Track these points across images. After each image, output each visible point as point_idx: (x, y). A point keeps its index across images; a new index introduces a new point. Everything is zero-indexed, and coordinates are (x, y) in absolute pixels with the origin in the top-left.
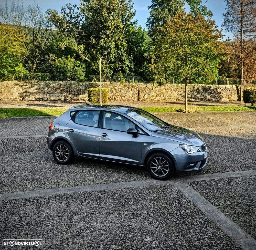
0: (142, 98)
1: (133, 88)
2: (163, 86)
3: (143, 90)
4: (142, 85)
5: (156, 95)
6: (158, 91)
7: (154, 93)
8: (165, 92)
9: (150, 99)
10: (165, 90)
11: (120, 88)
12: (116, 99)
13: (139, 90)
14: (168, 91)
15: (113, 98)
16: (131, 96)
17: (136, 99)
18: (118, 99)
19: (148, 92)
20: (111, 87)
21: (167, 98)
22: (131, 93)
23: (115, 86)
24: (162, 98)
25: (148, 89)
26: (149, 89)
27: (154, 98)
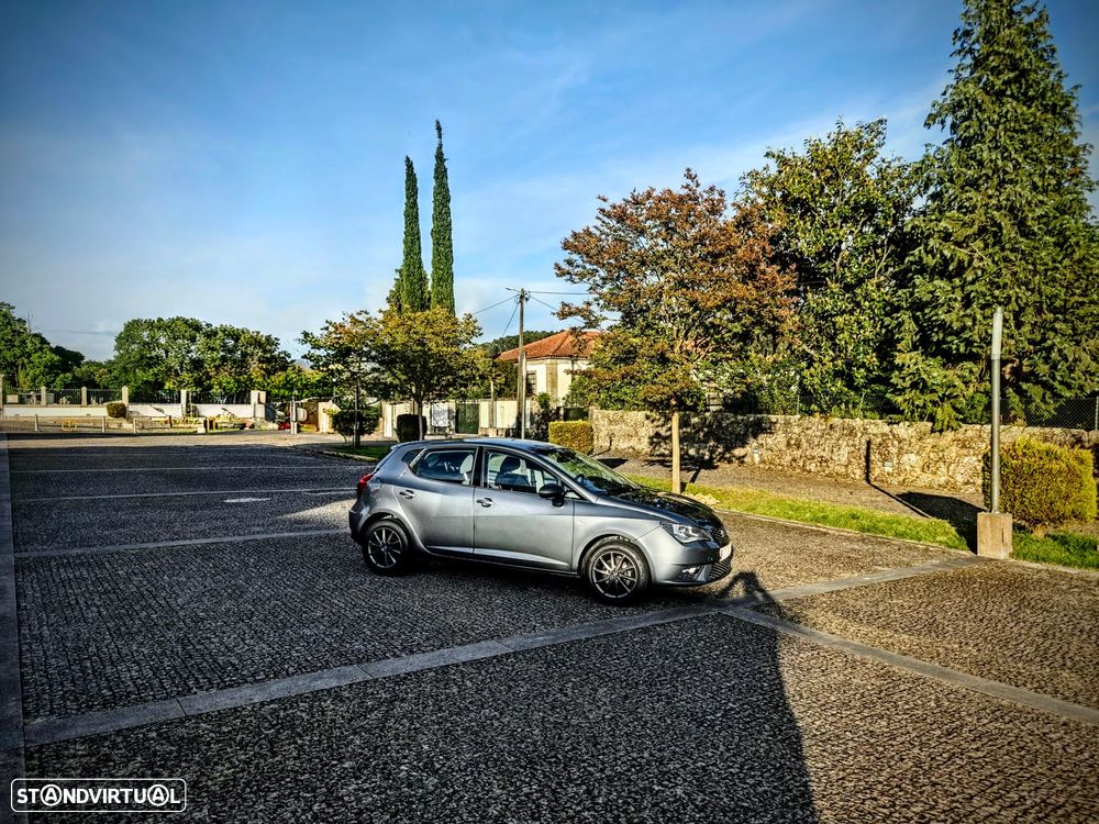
0: (876, 474)
1: (850, 434)
2: (949, 435)
3: (880, 444)
4: (878, 427)
5: (921, 463)
6: (928, 449)
7: (913, 457)
8: (954, 455)
9: (901, 479)
10: (954, 449)
11: (819, 433)
12: (808, 468)
13: (869, 443)
14: (965, 451)
15: (801, 464)
16: (844, 460)
17: (859, 473)
18: (812, 467)
19: (894, 450)
20: (797, 430)
21: (960, 479)
22: (845, 451)
23: (807, 429)
24: (942, 480)
25: (896, 443)
26: (900, 442)
27: (915, 475)
